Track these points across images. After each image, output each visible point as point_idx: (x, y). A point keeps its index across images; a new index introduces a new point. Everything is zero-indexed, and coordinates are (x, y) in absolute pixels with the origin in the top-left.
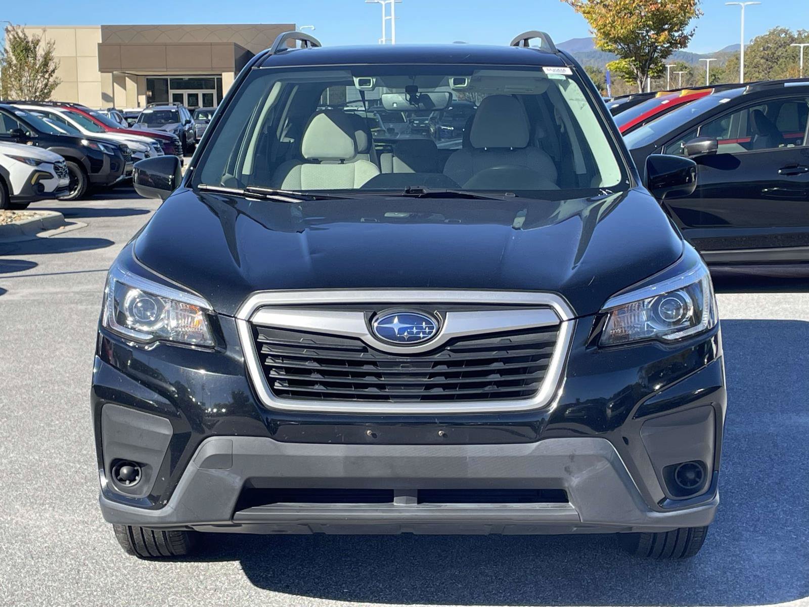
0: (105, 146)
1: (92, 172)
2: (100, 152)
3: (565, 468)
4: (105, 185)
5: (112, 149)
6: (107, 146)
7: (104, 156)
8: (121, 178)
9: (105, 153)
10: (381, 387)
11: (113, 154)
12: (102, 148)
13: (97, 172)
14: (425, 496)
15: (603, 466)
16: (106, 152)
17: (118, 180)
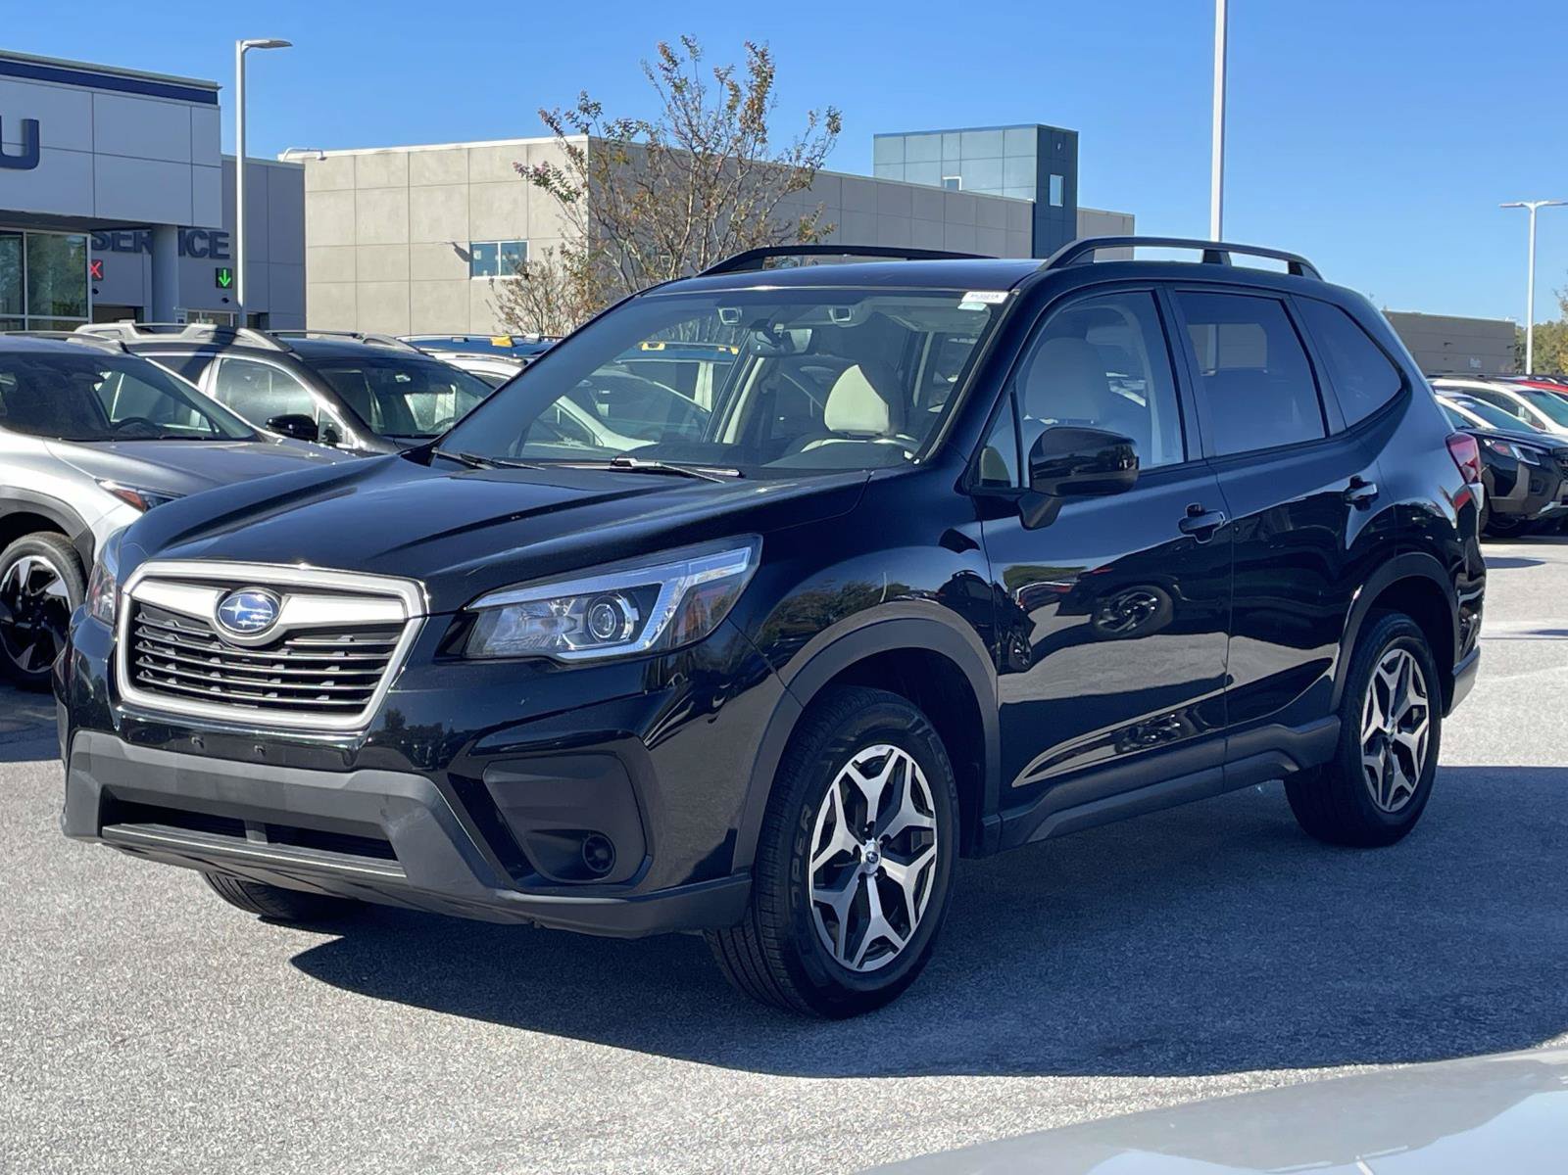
0: (1522, 450)
1: (1497, 495)
2: (1513, 460)
3: (381, 812)
4: (1523, 518)
5: (1538, 455)
6: (1527, 450)
7: (1520, 466)
8: (1552, 505)
9: (1523, 463)
10: (225, 687)
11: (1538, 464)
12: (1516, 451)
13: (1505, 496)
14: (277, 834)
15: (422, 815)
16: (1524, 459)
17: (1544, 510)
